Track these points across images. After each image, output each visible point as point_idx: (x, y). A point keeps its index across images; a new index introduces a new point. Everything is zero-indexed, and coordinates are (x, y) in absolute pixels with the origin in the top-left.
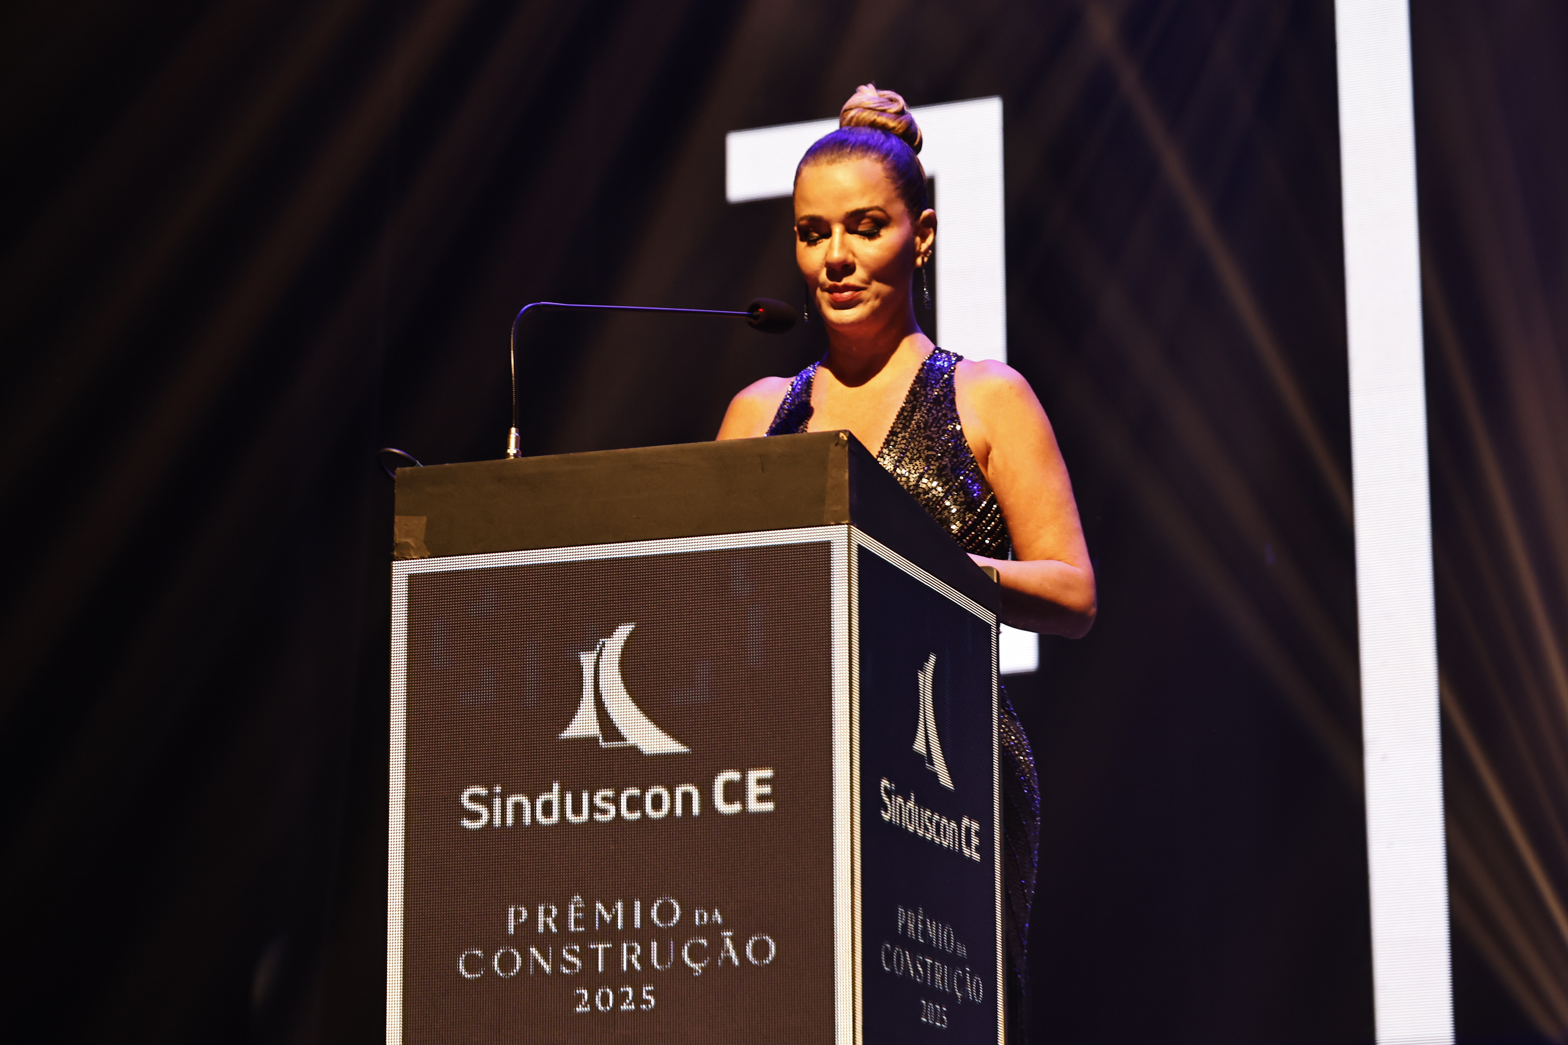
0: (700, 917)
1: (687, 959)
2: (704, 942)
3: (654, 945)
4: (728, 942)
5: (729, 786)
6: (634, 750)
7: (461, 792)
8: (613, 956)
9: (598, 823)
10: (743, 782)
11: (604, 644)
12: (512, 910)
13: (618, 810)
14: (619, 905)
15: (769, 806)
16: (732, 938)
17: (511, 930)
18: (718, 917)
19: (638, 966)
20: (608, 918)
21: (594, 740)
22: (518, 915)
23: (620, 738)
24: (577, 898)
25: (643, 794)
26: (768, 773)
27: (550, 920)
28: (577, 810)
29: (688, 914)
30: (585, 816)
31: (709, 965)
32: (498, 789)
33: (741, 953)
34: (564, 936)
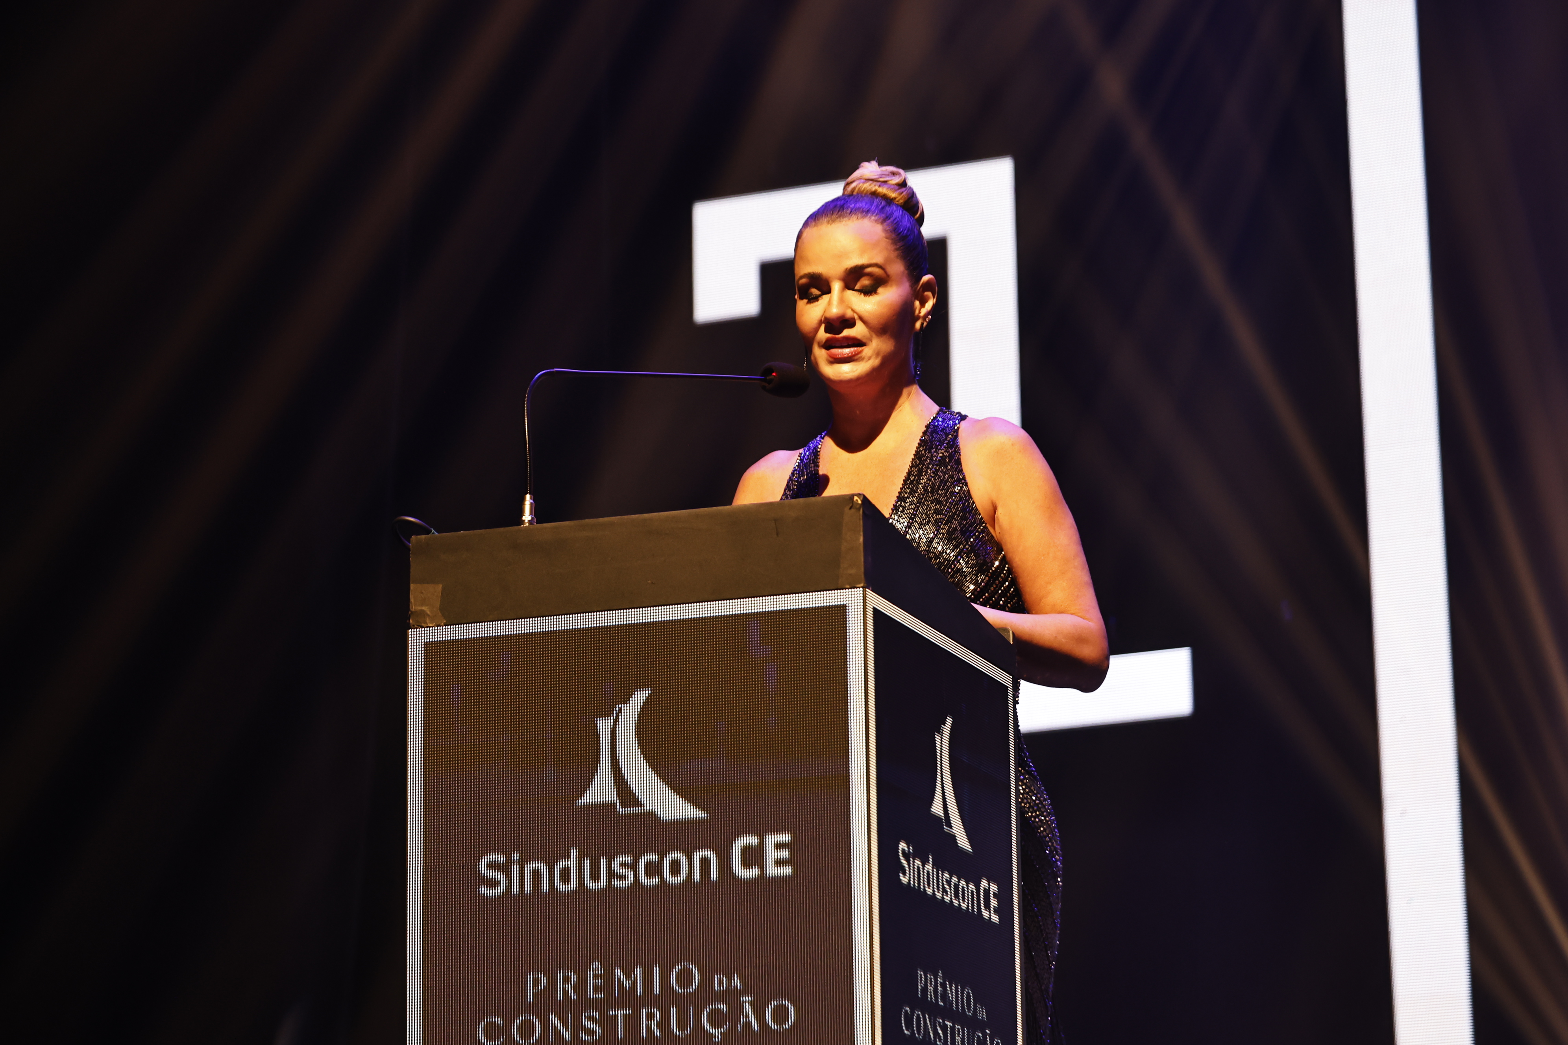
0: (719, 983)
1: (707, 1026)
2: (723, 1007)
3: (674, 1011)
4: (748, 1008)
5: (746, 851)
6: (652, 816)
7: (479, 858)
8: (632, 1022)
9: (617, 890)
10: (761, 845)
11: (620, 710)
12: (530, 978)
13: (636, 876)
14: (639, 971)
15: (787, 871)
16: (752, 1004)
17: (530, 997)
18: (737, 982)
19: (657, 1033)
20: (627, 984)
21: (612, 806)
22: (536, 982)
23: (638, 803)
24: (596, 964)
25: (661, 860)
26: (785, 838)
27: (569, 987)
28: (595, 876)
29: (707, 981)
30: (603, 882)
31: (728, 1031)
32: (516, 856)
33: (760, 1017)
34: (583, 1003)
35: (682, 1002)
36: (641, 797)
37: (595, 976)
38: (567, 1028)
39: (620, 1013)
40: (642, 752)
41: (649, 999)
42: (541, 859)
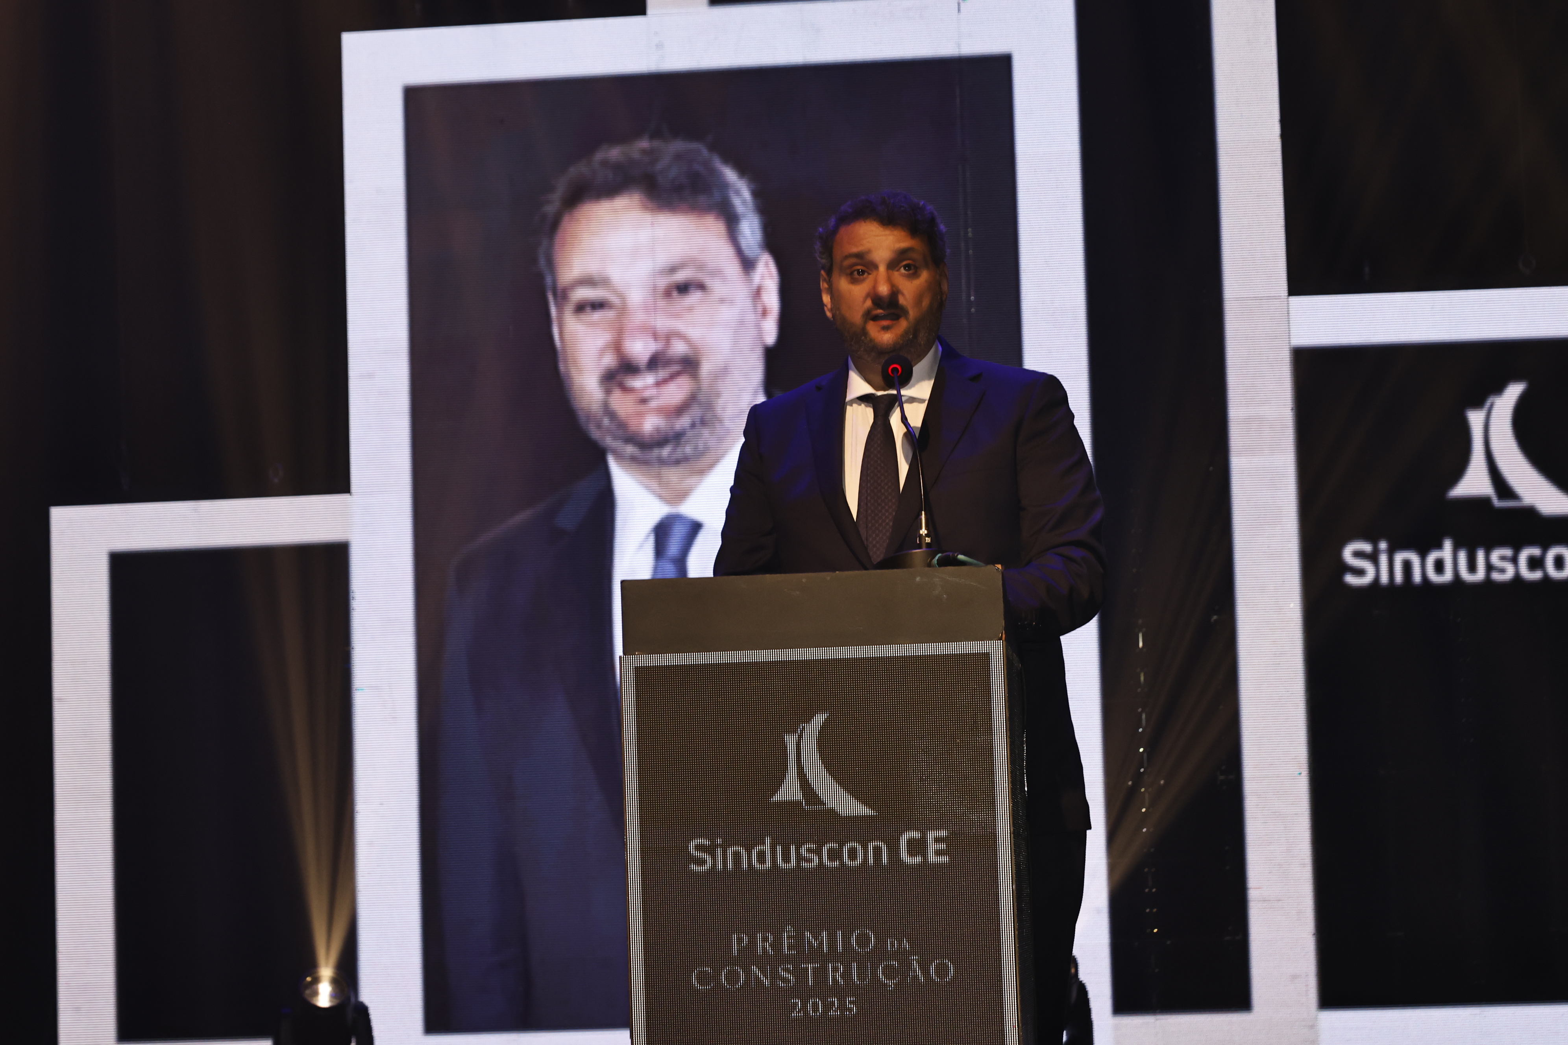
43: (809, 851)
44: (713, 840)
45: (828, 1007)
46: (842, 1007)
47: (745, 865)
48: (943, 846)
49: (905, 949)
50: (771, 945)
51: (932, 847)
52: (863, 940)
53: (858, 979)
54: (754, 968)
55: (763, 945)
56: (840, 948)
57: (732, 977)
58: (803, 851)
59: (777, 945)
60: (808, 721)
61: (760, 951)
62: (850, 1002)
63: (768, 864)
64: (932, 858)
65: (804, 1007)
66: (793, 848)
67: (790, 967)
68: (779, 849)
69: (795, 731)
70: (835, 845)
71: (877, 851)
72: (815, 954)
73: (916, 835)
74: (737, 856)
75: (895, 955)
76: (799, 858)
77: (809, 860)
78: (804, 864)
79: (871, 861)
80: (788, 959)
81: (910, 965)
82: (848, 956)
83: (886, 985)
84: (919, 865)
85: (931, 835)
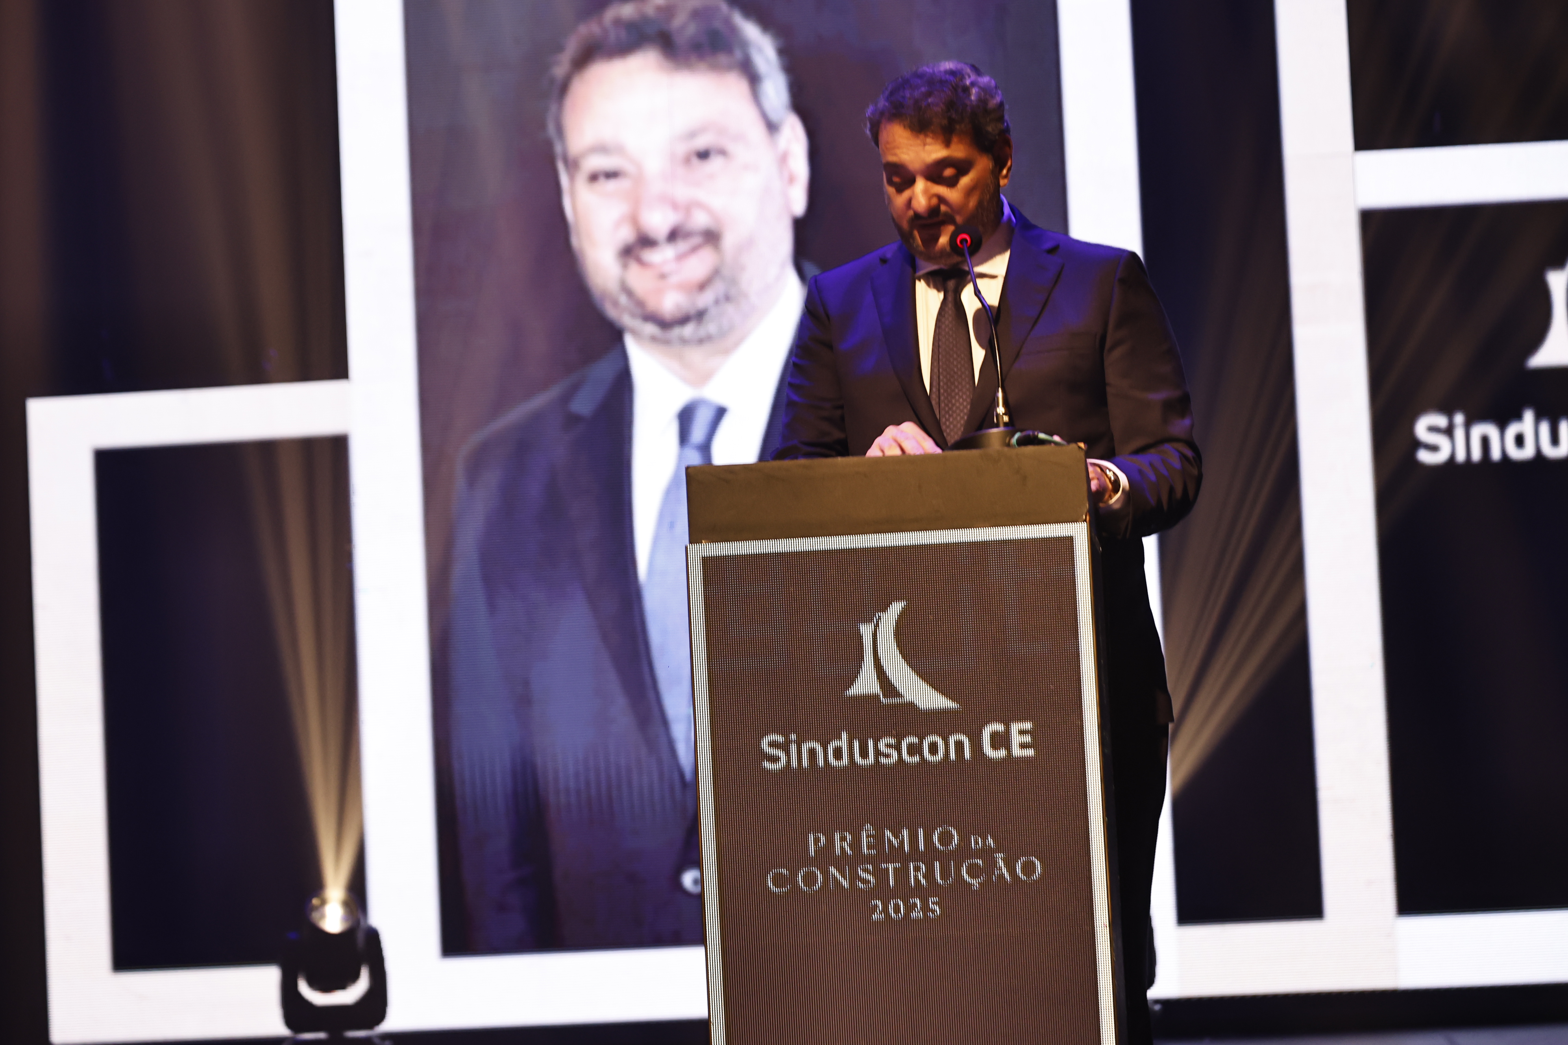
35: (944, 858)
36: (901, 689)
37: (867, 837)
38: (845, 879)
39: (891, 867)
40: (901, 652)
41: (915, 854)
42: (817, 740)
43: (888, 746)
44: (787, 736)
45: (910, 908)
46: (925, 908)
47: (821, 762)
48: (1027, 739)
49: (990, 846)
50: (851, 846)
51: (1016, 739)
52: (946, 838)
53: (942, 879)
54: (833, 870)
55: (841, 844)
56: (922, 846)
57: (810, 879)
58: (882, 746)
59: (856, 844)
60: (885, 608)
61: (838, 851)
62: (933, 903)
63: (845, 760)
64: (1017, 752)
65: (885, 909)
66: (871, 743)
67: (870, 867)
68: (856, 744)
69: (871, 620)
70: (915, 740)
71: (959, 745)
72: (897, 854)
73: (999, 727)
74: (812, 753)
75: (979, 854)
76: (878, 753)
77: (887, 756)
78: (883, 760)
79: (953, 756)
80: (868, 859)
81: (995, 863)
82: (930, 856)
83: (970, 885)
84: (1003, 761)
85: (1015, 727)
